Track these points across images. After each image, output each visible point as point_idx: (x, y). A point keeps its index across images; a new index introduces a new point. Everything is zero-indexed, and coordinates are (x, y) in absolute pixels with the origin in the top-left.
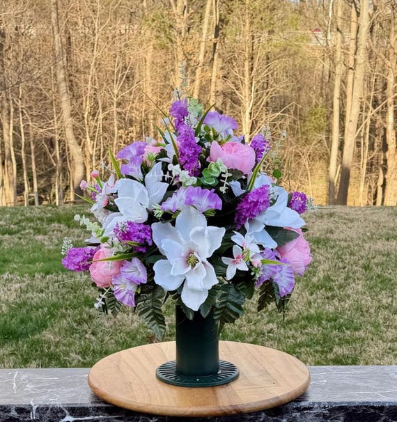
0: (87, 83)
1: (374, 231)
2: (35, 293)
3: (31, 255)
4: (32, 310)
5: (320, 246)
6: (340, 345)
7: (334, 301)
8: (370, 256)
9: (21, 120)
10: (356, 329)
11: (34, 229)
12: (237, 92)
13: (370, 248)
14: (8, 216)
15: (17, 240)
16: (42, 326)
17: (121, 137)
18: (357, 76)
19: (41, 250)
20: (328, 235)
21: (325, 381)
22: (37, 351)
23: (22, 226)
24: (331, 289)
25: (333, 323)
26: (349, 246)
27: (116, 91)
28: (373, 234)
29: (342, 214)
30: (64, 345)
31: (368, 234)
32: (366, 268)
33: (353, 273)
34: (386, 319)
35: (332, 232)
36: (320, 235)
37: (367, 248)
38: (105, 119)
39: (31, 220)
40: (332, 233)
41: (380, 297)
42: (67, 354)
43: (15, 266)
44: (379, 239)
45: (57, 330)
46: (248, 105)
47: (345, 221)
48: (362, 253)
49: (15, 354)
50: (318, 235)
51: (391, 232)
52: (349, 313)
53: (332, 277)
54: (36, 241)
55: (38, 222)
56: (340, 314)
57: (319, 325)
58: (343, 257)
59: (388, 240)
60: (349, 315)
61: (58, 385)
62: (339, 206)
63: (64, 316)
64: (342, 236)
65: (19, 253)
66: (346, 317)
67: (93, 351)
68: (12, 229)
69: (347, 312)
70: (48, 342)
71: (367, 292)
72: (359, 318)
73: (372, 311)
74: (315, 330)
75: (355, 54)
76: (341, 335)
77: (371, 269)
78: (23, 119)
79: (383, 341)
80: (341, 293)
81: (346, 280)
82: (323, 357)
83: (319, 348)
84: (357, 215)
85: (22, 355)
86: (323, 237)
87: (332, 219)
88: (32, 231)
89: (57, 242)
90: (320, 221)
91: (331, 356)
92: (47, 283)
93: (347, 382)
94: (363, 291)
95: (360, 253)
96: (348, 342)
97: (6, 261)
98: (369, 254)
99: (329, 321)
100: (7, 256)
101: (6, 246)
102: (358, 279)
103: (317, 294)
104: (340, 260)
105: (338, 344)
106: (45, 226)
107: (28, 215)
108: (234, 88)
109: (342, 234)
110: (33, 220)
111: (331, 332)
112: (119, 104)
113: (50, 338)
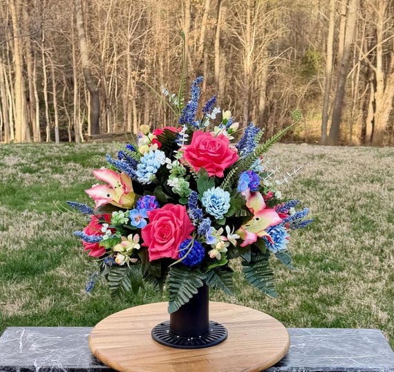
0: (104, 29)
1: (360, 173)
2: (51, 230)
3: (49, 193)
4: (47, 246)
5: (310, 188)
6: (325, 285)
7: (321, 241)
8: (355, 198)
9: (44, 61)
10: (341, 270)
11: (52, 168)
12: (240, 38)
13: (356, 190)
14: (29, 154)
15: (36, 178)
16: (56, 262)
17: (134, 78)
18: (349, 24)
19: (57, 188)
20: (318, 177)
22: (51, 286)
23: (41, 165)
24: (319, 230)
25: (319, 264)
26: (336, 188)
27: (129, 37)
28: (359, 176)
29: (331, 156)
30: (76, 281)
31: (355, 176)
32: (352, 209)
33: (339, 215)
34: (368, 260)
35: (321, 174)
36: (311, 177)
37: (353, 191)
38: (119, 61)
39: (49, 159)
40: (322, 175)
41: (363, 238)
42: (78, 290)
43: (33, 203)
44: (364, 181)
45: (69, 266)
46: (249, 48)
47: (334, 163)
48: (349, 195)
49: (31, 289)
50: (308, 177)
51: (376, 174)
52: (335, 253)
53: (320, 218)
54: (54, 179)
55: (56, 161)
56: (326, 254)
57: (307, 265)
58: (331, 199)
59: (372, 182)
60: (334, 256)
61: (60, 344)
62: (329, 147)
63: (76, 253)
64: (331, 178)
65: (37, 191)
66: (331, 257)
67: (102, 287)
68: (33, 167)
69: (332, 252)
70: (61, 278)
71: (352, 234)
72: (343, 259)
73: (355, 252)
74: (303, 270)
75: (348, 4)
76: (326, 275)
77: (356, 211)
78: (46, 61)
79: (365, 282)
80: (328, 234)
81: (332, 221)
82: (309, 296)
83: (305, 287)
84: (345, 157)
85: (37, 291)
86: (314, 178)
87: (322, 161)
88: (50, 170)
89: (73, 181)
90: (311, 162)
91: (316, 295)
92: (62, 221)
93: (324, 346)
94: (348, 232)
95: (347, 195)
96: (332, 282)
97: (26, 199)
98: (354, 196)
99: (316, 261)
100: (27, 194)
101: (26, 184)
102: (344, 220)
103: (305, 235)
104: (328, 201)
105: (324, 284)
106: (62, 165)
107: (47, 154)
108: (236, 33)
109: (330, 176)
110: (51, 159)
111: (318, 271)
112: (132, 48)
113: (63, 275)
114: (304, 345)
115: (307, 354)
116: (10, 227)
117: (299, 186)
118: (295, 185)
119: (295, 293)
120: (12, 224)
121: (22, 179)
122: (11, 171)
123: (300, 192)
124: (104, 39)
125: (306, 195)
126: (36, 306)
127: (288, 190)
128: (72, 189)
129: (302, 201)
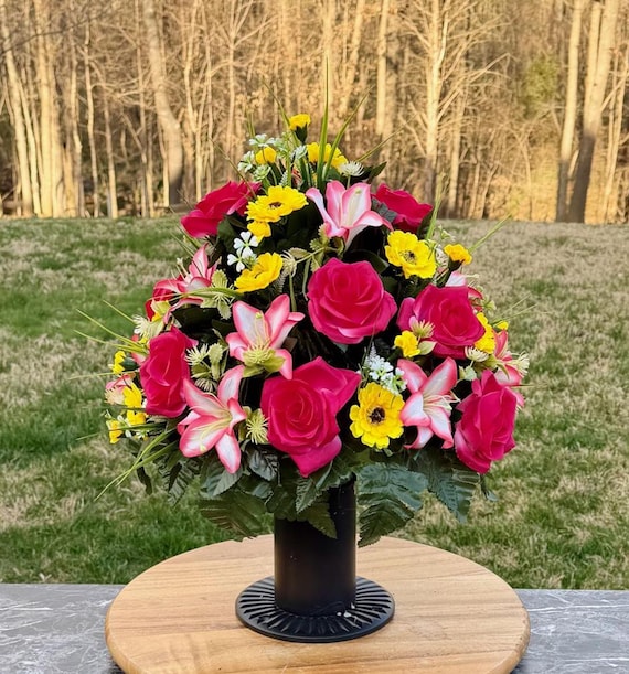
2: (84, 372)
3: (84, 306)
4: (77, 402)
5: (543, 296)
6: (571, 473)
7: (563, 394)
8: (622, 315)
9: (88, 78)
10: (599, 446)
11: (93, 260)
12: (420, 36)
13: (623, 300)
14: (55, 236)
15: (64, 279)
17: (240, 107)
19: (100, 296)
20: (557, 276)
22: (79, 475)
23: (74, 255)
24: (558, 373)
25: (560, 434)
26: (588, 298)
27: (233, 34)
29: (578, 240)
30: (123, 465)
31: (620, 275)
32: (617, 335)
33: (595, 345)
35: (562, 271)
36: (544, 277)
37: (618, 300)
38: (217, 77)
39: (88, 244)
40: (563, 274)
43: (57, 323)
46: (437, 56)
47: (584, 253)
48: (611, 309)
49: (43, 479)
50: (539, 277)
52: (587, 416)
53: (560, 352)
54: (94, 281)
55: (101, 248)
56: (572, 417)
57: (538, 438)
58: (579, 316)
60: (587, 420)
64: (578, 279)
65: (65, 302)
68: (59, 259)
69: (584, 414)
70: (97, 460)
71: (617, 380)
72: (602, 426)
74: (531, 446)
76: (573, 456)
77: (623, 339)
78: (91, 78)
80: (575, 380)
81: (583, 356)
82: (542, 495)
84: (603, 241)
85: (55, 483)
86: (548, 280)
87: (563, 248)
88: (88, 264)
89: (127, 283)
90: (544, 251)
91: (555, 494)
92: (105, 355)
93: (594, 631)
94: (611, 376)
95: (607, 309)
96: (584, 469)
97: (44, 315)
98: (621, 311)
99: (554, 429)
100: (46, 307)
101: (46, 289)
102: (603, 356)
103: (535, 382)
104: (575, 321)
105: (567, 473)
106: (111, 255)
107: (86, 235)
108: (415, 29)
109: (578, 275)
110: (92, 245)
111: (559, 449)
112: (238, 54)
113: (102, 453)
114: (552, 628)
115: (561, 650)
116: (14, 366)
117: (524, 295)
118: (515, 292)
119: (516, 489)
120: (16, 361)
121: (40, 280)
122: (21, 265)
123: (525, 304)
124: (191, 40)
125: (536, 310)
126: (51, 511)
127: (503, 300)
128: (125, 299)
129: (529, 321)
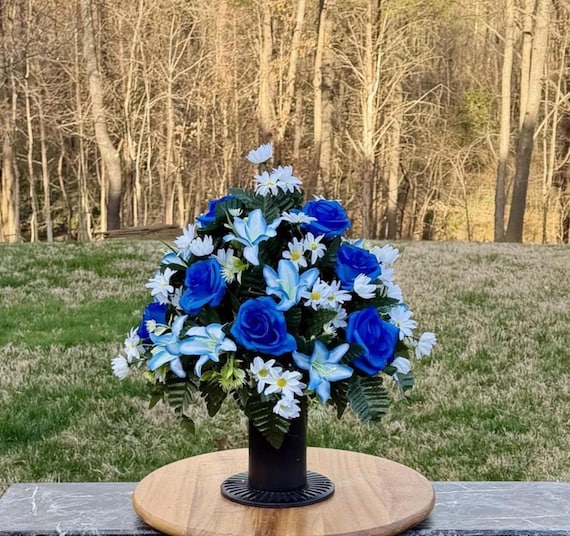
0: (129, 57)
1: (555, 283)
2: (50, 375)
3: (45, 317)
4: (46, 399)
5: (474, 306)
6: (497, 453)
7: (492, 388)
8: (547, 321)
9: (28, 110)
10: (524, 430)
11: (47, 277)
12: (355, 69)
13: (548, 309)
14: (10, 258)
15: (23, 295)
16: (62, 423)
17: (178, 137)
18: (537, 45)
19: (59, 309)
20: (487, 289)
21: (455, 502)
22: (54, 460)
23: (31, 274)
24: (488, 370)
25: (488, 421)
26: (516, 307)
27: (171, 69)
28: (553, 288)
29: (508, 257)
30: (93, 451)
31: (546, 287)
32: (541, 338)
33: (521, 347)
34: (566, 416)
35: (492, 284)
36: (474, 289)
37: (544, 310)
38: (156, 109)
39: (43, 264)
40: (493, 286)
41: (559, 382)
42: (98, 464)
43: (21, 334)
44: (562, 296)
45: (83, 429)
46: (370, 89)
47: (514, 268)
48: (536, 317)
49: (22, 464)
50: (471, 289)
52: (513, 406)
53: (489, 353)
54: (52, 296)
55: (55, 267)
56: (500, 407)
57: (468, 424)
58: (507, 322)
60: (513, 410)
61: (93, 505)
62: (506, 244)
63: (93, 409)
64: (507, 291)
65: (27, 315)
67: (136, 459)
68: (17, 278)
69: (510, 405)
70: (71, 447)
71: (541, 376)
72: (527, 414)
73: (547, 403)
74: (461, 432)
76: (500, 439)
77: (547, 341)
78: (31, 110)
79: (561, 448)
80: (502, 376)
81: (510, 356)
82: (472, 470)
83: (466, 457)
84: (532, 258)
85: (32, 467)
86: (480, 291)
87: (493, 264)
88: (45, 281)
89: (83, 298)
90: (476, 267)
91: (483, 469)
92: (69, 360)
94: (535, 373)
95: (533, 317)
96: (509, 449)
97: (8, 326)
98: (545, 318)
99: (482, 417)
100: (9, 320)
101: (7, 303)
102: (528, 355)
103: (466, 378)
104: (503, 327)
105: (495, 453)
106: (65, 274)
107: (40, 256)
108: (350, 62)
109: (507, 288)
110: (47, 265)
111: (486, 434)
112: (176, 87)
113: (73, 441)
117: (455, 304)
118: (448, 302)
119: (448, 466)
123: (457, 312)
124: (130, 74)
125: (467, 318)
127: (436, 309)
128: (83, 312)
129: (460, 327)
